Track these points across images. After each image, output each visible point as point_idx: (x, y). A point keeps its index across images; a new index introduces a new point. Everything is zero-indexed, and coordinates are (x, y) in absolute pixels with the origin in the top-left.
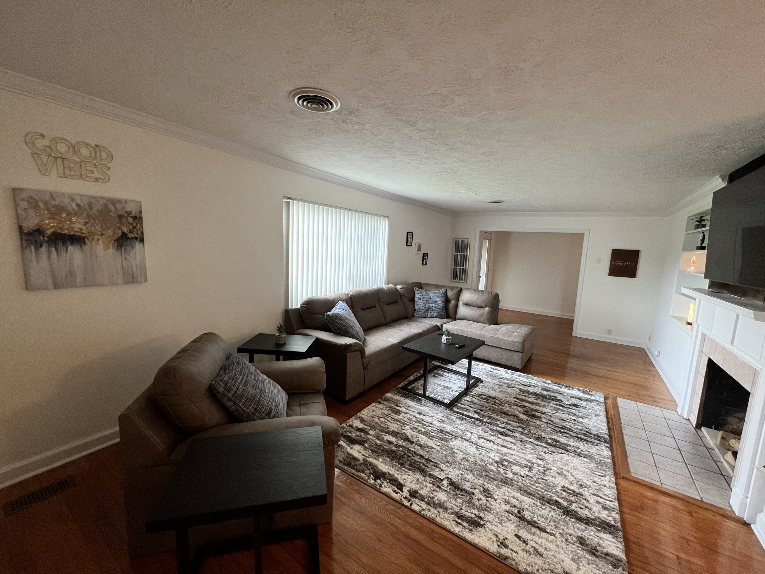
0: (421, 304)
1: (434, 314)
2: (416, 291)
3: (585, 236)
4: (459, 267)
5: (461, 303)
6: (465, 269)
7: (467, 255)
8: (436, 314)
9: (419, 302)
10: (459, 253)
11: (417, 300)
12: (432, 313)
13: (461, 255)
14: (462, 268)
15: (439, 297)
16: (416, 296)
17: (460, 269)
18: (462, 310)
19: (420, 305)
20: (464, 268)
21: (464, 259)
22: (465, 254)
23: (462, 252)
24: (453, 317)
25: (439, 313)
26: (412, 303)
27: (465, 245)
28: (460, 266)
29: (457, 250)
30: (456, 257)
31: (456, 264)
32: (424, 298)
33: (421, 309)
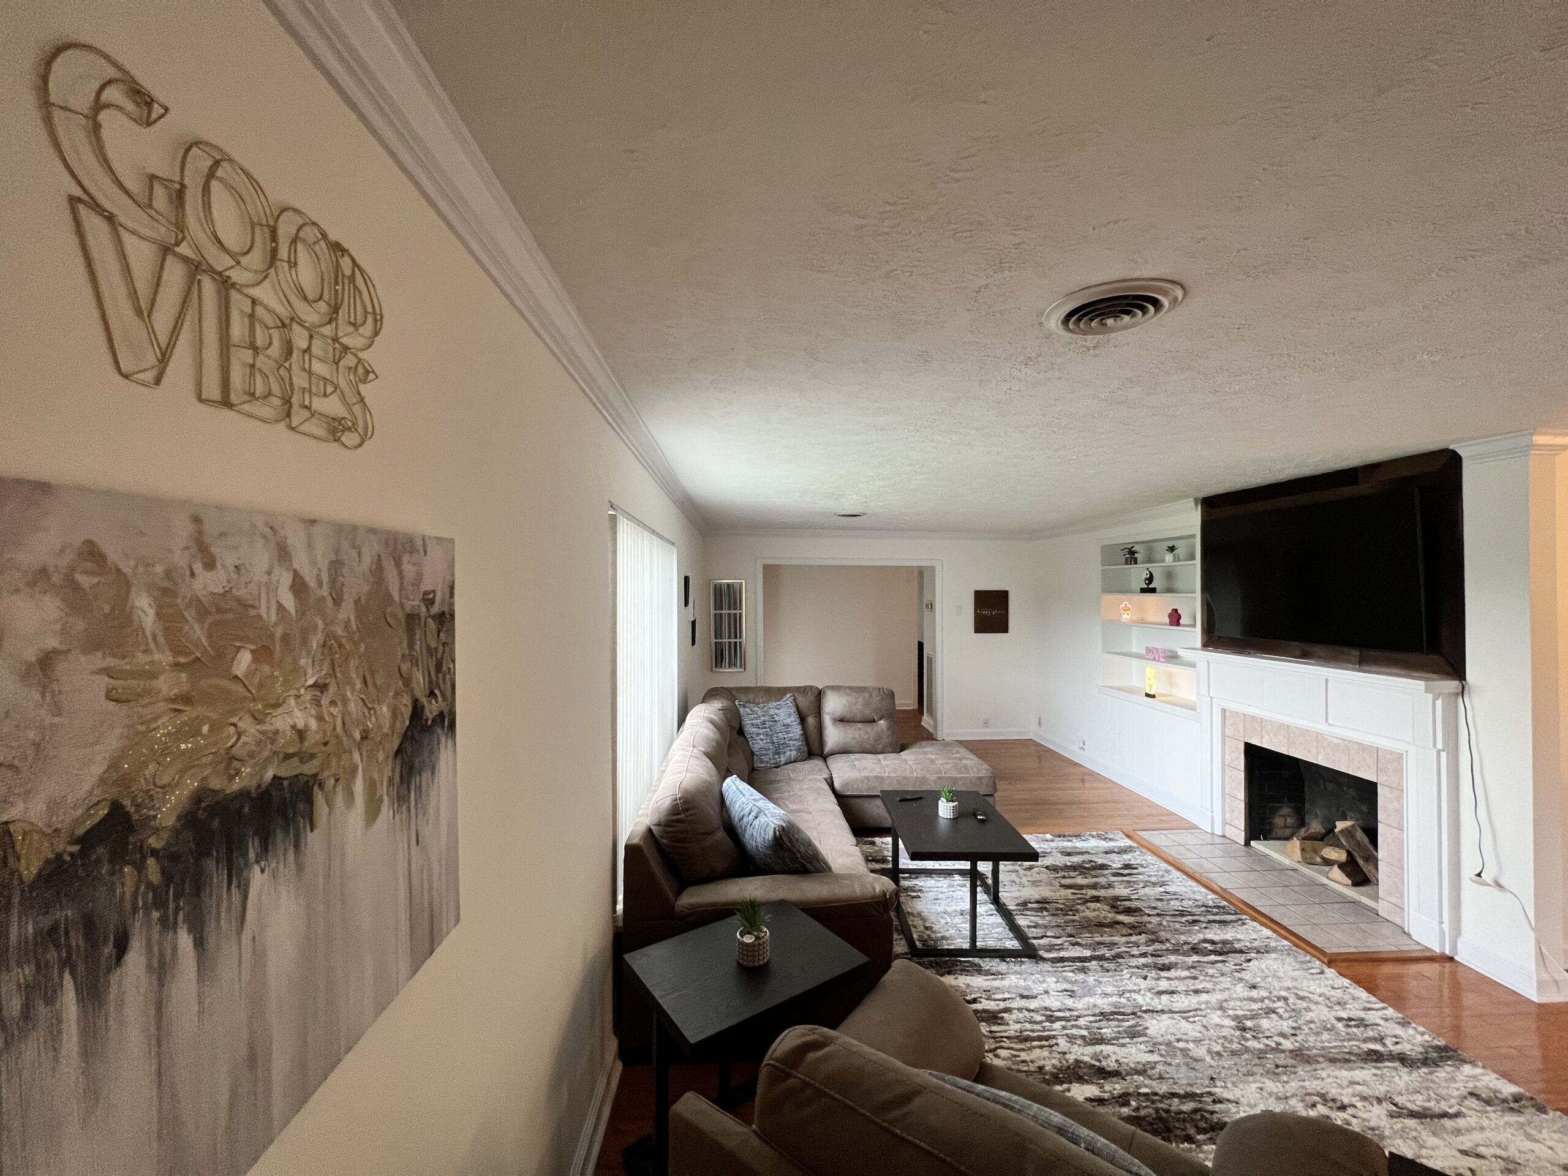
0: (762, 736)
1: (790, 756)
2: (741, 710)
3: (937, 569)
4: (727, 640)
5: (827, 720)
6: (740, 643)
7: (740, 614)
8: (794, 753)
9: (758, 734)
10: (723, 612)
11: (749, 729)
12: (788, 753)
13: (729, 614)
14: (733, 640)
15: (790, 715)
16: (747, 722)
17: (730, 643)
18: (833, 736)
19: (761, 740)
20: (738, 640)
21: (736, 623)
22: (738, 612)
23: (729, 609)
24: (818, 751)
25: (798, 750)
26: (741, 739)
27: (735, 593)
28: (730, 638)
29: (719, 605)
30: (718, 619)
31: (718, 634)
32: (764, 723)
33: (766, 750)
